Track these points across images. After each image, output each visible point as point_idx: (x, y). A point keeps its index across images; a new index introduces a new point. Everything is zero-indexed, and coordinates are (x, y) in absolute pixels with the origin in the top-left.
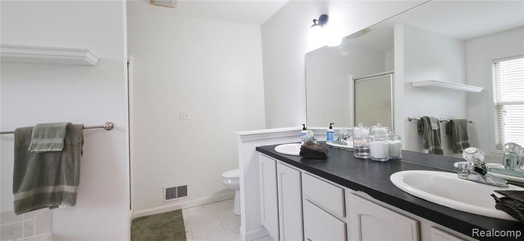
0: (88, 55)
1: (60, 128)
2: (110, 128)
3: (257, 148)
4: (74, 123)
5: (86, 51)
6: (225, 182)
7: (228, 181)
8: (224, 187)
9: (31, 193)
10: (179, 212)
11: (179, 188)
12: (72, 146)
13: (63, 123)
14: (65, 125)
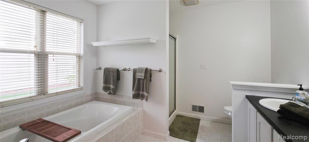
0: (151, 40)
1: (144, 70)
2: (160, 71)
3: (246, 95)
4: (148, 68)
5: (149, 38)
6: (226, 113)
7: (229, 113)
8: (226, 116)
9: (136, 92)
10: (199, 120)
11: (199, 107)
12: (147, 77)
13: (144, 68)
14: (145, 69)
